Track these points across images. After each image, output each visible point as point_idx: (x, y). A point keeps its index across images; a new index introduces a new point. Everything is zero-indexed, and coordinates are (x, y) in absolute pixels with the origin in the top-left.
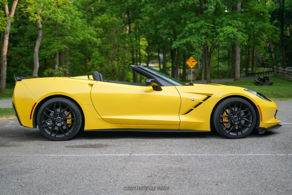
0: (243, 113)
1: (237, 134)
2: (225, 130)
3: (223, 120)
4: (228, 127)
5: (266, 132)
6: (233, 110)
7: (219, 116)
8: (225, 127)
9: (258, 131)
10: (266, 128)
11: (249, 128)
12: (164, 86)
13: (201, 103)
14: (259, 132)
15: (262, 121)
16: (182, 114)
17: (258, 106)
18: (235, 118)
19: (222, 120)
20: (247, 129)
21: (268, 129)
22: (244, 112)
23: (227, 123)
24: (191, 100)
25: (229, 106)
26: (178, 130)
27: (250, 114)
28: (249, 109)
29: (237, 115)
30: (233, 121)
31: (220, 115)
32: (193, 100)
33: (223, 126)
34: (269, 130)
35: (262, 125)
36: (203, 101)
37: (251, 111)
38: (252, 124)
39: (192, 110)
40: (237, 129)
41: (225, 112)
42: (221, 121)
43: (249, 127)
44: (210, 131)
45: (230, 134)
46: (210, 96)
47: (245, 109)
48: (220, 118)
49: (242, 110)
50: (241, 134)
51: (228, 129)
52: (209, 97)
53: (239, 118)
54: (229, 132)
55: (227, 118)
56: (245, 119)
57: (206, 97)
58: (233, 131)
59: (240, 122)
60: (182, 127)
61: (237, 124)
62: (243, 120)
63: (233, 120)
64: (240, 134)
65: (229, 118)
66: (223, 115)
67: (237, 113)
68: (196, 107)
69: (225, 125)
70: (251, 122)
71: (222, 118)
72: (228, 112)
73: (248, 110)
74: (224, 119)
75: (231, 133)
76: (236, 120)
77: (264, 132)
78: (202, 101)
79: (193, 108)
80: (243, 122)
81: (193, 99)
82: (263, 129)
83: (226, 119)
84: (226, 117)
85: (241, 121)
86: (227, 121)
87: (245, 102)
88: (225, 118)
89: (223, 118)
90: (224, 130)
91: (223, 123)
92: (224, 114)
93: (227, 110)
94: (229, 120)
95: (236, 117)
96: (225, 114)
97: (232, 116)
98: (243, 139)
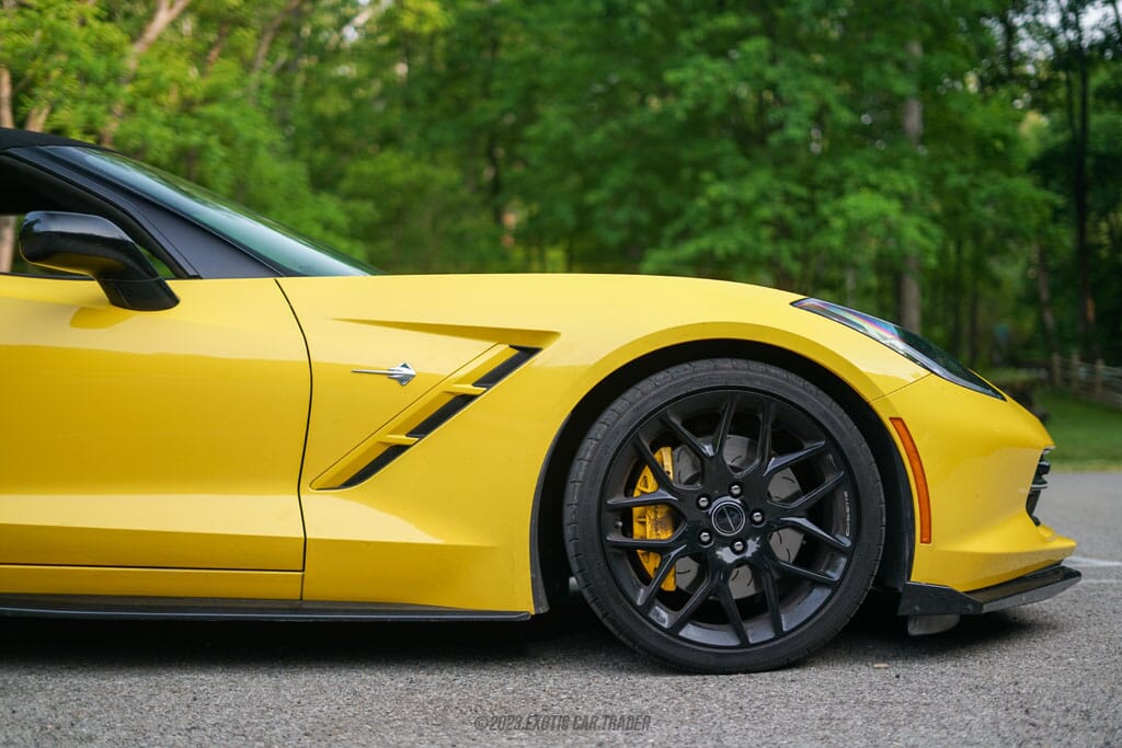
0: (789, 472)
1: (741, 635)
2: (649, 605)
3: (637, 529)
4: (669, 585)
5: (964, 618)
6: (708, 450)
7: (595, 499)
8: (645, 579)
9: (901, 613)
10: (961, 589)
11: (827, 592)
12: (198, 277)
13: (465, 399)
14: (905, 620)
15: (927, 538)
16: (320, 482)
17: (897, 420)
18: (721, 514)
19: (627, 530)
20: (818, 596)
21: (978, 598)
22: (796, 467)
23: (660, 549)
24: (390, 376)
25: (676, 421)
26: (297, 605)
27: (838, 485)
28: (833, 442)
29: (736, 490)
30: (705, 536)
31: (603, 496)
32: (404, 380)
33: (627, 574)
34: (986, 609)
35: (927, 567)
36: (475, 384)
37: (844, 461)
38: (855, 557)
39: (397, 450)
40: (737, 601)
41: (647, 472)
42: (615, 537)
43: (834, 586)
44: (537, 617)
45: (682, 634)
46: (533, 351)
47: (801, 448)
48: (608, 516)
49: (780, 453)
50: (769, 635)
51: (673, 600)
52: (526, 353)
53: (757, 517)
54: (680, 624)
55: (662, 511)
56: (803, 522)
57: (500, 353)
58: (710, 613)
59: (765, 551)
60: (326, 585)
61: (738, 564)
62: (787, 533)
63: (711, 531)
64: (759, 633)
65: (676, 517)
66: (637, 493)
67: (738, 475)
68: (423, 429)
69: (651, 564)
70: (848, 543)
71: (625, 514)
72: (668, 466)
73: (820, 454)
74: (644, 523)
75: (691, 632)
76: (727, 527)
77: (951, 620)
78: (468, 388)
79: (402, 439)
80: (786, 546)
81: (405, 371)
82: (940, 597)
83: (657, 524)
84: (656, 503)
85: (774, 540)
86: (666, 535)
87: (795, 393)
88: (650, 515)
89: (637, 511)
90: (639, 602)
91: (631, 553)
92: (640, 486)
93: (665, 457)
94: (675, 528)
95: (730, 509)
96: (647, 485)
97: (703, 502)
98: (780, 674)
